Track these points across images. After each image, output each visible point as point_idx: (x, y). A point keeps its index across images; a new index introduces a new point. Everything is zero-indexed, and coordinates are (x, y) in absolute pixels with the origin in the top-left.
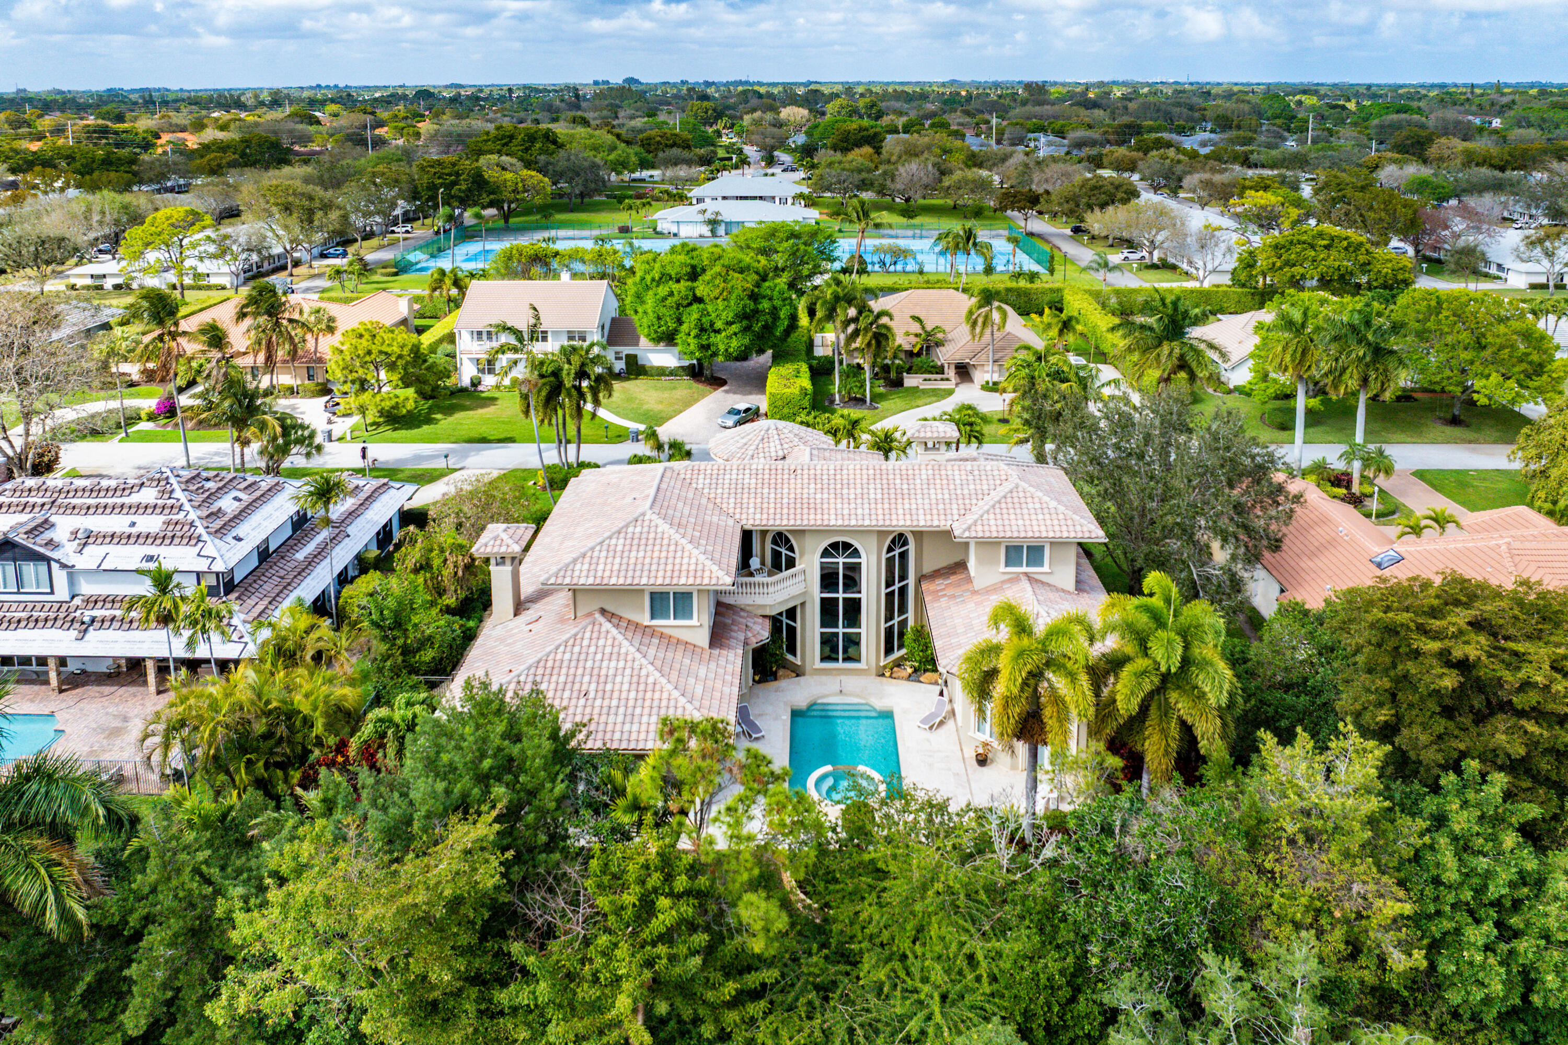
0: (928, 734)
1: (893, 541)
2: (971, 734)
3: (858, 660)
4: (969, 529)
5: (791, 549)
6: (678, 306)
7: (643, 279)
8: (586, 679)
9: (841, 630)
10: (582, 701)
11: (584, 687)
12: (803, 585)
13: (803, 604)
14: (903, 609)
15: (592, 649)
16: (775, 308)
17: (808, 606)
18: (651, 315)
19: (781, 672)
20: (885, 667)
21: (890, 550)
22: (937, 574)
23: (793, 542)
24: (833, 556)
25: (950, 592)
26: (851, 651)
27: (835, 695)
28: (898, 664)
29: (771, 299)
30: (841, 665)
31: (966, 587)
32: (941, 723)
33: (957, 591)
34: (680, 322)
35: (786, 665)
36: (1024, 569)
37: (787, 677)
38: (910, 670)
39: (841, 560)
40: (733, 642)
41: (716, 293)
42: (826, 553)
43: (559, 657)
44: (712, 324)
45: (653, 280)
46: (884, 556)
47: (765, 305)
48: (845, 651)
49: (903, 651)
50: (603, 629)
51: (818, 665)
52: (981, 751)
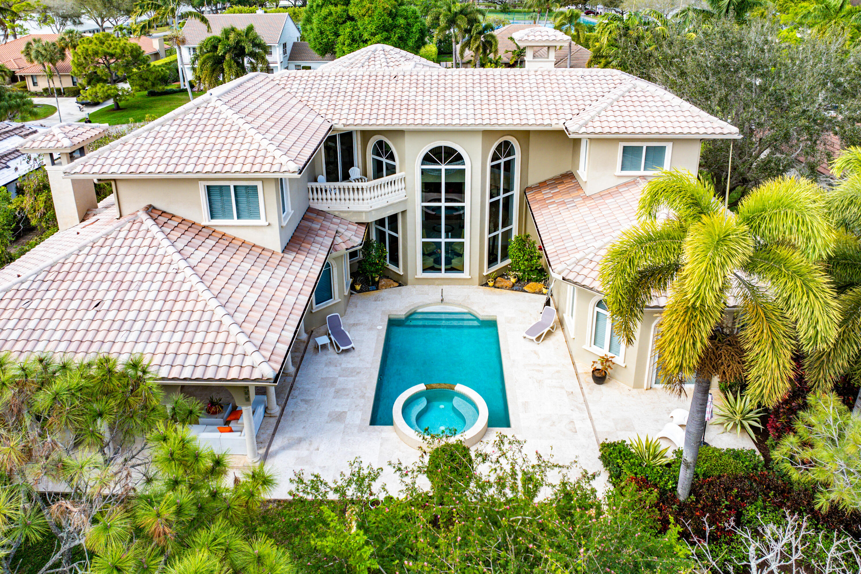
0: (534, 346)
1: (499, 148)
2: (586, 347)
3: (461, 270)
4: (586, 125)
5: (392, 157)
6: (336, 23)
7: (312, 7)
8: (105, 286)
9: (443, 240)
10: (91, 314)
11: (99, 296)
12: (403, 193)
13: (404, 212)
14: (507, 221)
15: (124, 251)
16: (408, 24)
17: (409, 215)
18: (316, 31)
19: (383, 282)
20: (488, 277)
21: (495, 158)
22: (542, 185)
23: (394, 149)
24: (435, 162)
25: (558, 199)
26: (455, 262)
27: (435, 304)
28: (502, 274)
29: (406, 18)
30: (443, 275)
31: (576, 193)
32: (549, 333)
33: (567, 198)
34: (337, 35)
35: (387, 275)
36: (642, 172)
37: (387, 286)
38: (513, 280)
39: (443, 167)
40: (315, 247)
41: (363, 11)
42: (427, 159)
43: (80, 259)
44: (361, 36)
45: (318, 6)
46: (489, 164)
47: (401, 21)
48: (448, 261)
49: (508, 261)
50: (144, 227)
51: (420, 274)
52: (599, 366)
